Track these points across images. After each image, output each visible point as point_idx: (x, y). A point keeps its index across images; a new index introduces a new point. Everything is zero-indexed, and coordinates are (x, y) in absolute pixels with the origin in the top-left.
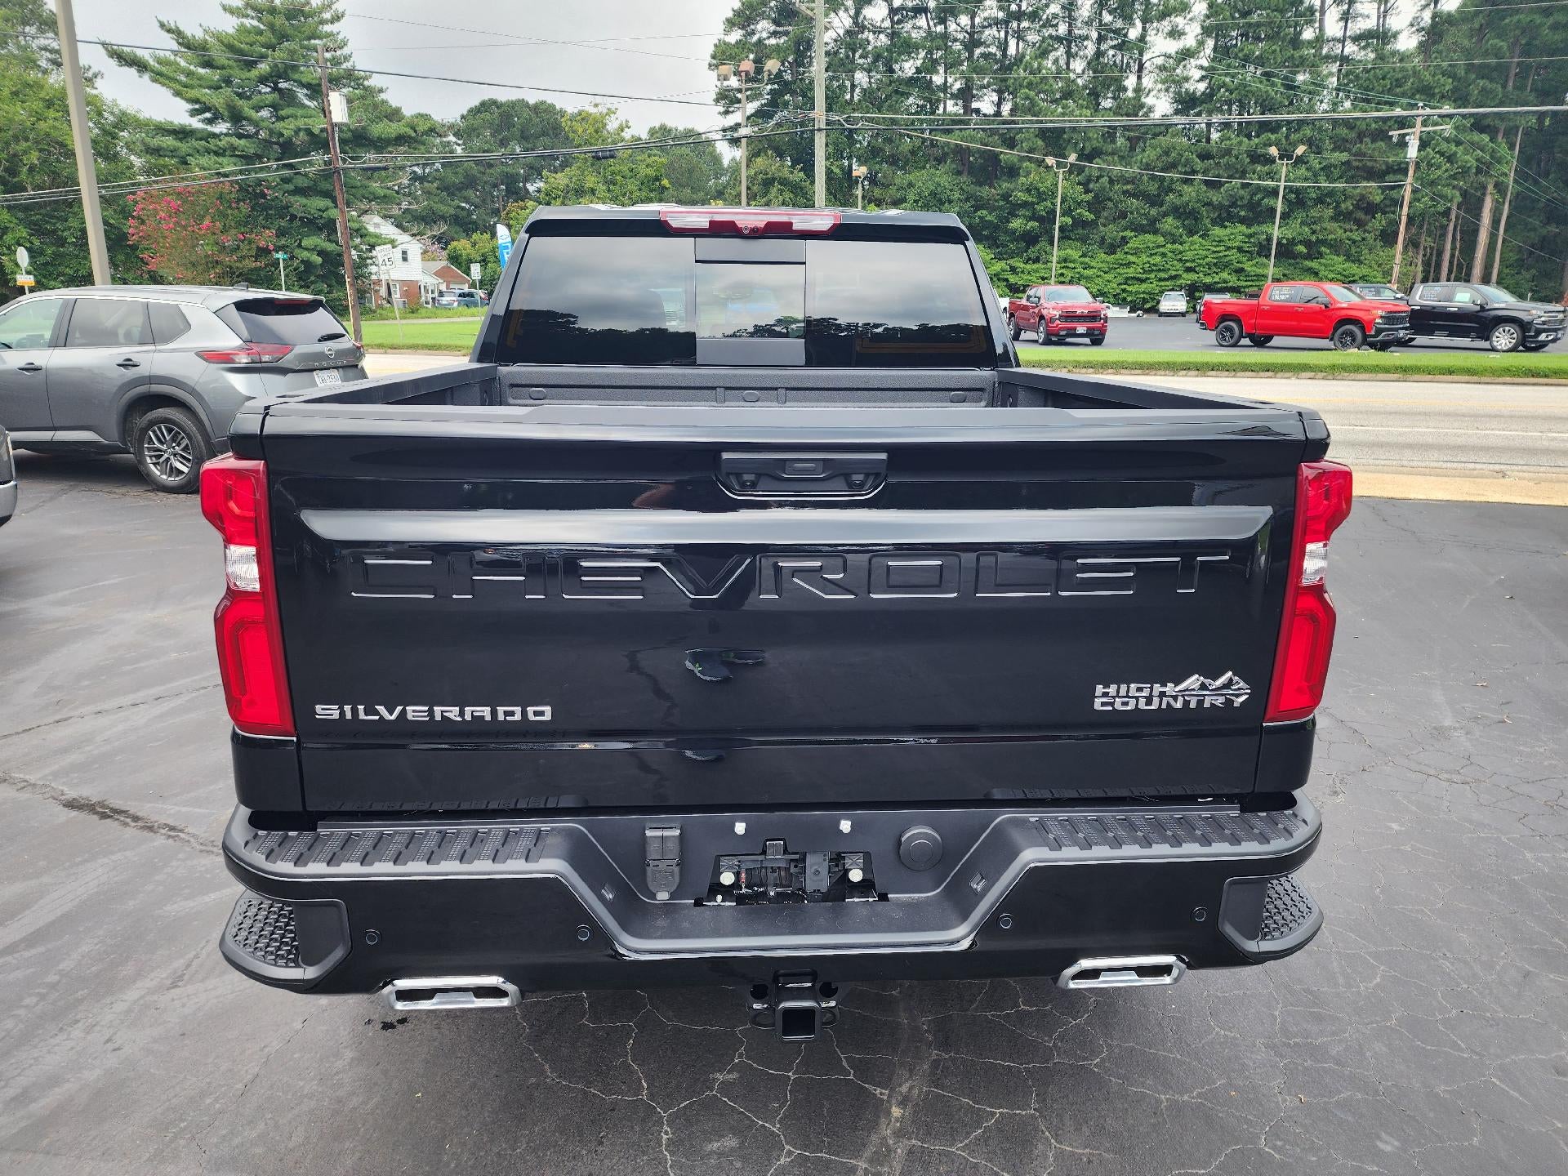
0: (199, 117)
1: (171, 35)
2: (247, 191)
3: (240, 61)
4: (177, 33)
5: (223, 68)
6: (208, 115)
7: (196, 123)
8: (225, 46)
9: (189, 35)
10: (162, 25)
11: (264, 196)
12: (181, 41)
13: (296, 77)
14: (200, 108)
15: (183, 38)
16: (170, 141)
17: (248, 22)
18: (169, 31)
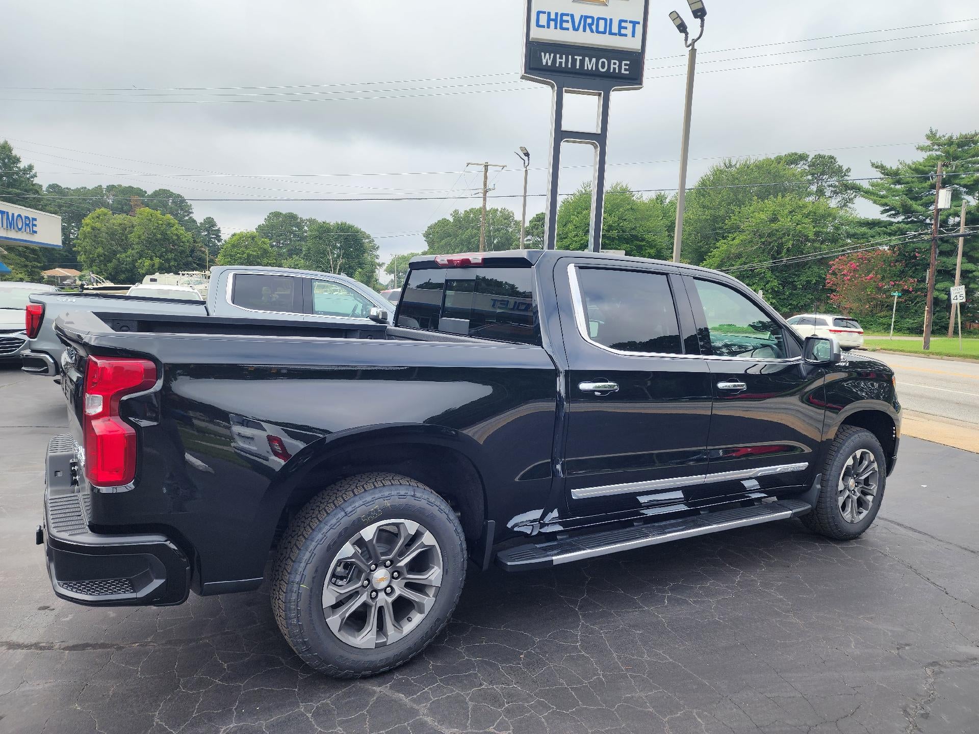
0: (888, 213)
1: (878, 170)
2: (905, 255)
3: (921, 177)
4: (881, 168)
5: (907, 183)
6: (893, 212)
7: (884, 218)
8: (913, 170)
9: (889, 168)
10: (873, 165)
11: (915, 257)
12: (883, 171)
13: (957, 181)
14: (889, 209)
15: (884, 170)
16: (864, 229)
17: (934, 153)
18: (876, 167)
